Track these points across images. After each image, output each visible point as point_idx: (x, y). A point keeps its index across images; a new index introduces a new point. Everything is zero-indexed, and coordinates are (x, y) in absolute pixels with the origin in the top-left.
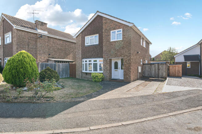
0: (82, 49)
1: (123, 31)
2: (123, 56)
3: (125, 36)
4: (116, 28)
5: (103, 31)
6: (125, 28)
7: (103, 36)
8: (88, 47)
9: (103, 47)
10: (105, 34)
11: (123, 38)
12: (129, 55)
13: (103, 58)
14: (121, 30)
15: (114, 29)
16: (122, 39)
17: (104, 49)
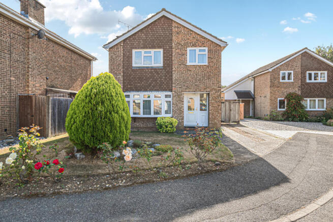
0: (123, 72)
1: (209, 51)
2: (209, 90)
3: (212, 60)
4: (197, 44)
5: (173, 45)
6: (212, 46)
7: (173, 54)
8: (139, 69)
9: (173, 72)
10: (177, 51)
11: (209, 63)
12: (219, 89)
13: (172, 91)
14: (206, 49)
15: (194, 45)
16: (207, 64)
17: (175, 76)
